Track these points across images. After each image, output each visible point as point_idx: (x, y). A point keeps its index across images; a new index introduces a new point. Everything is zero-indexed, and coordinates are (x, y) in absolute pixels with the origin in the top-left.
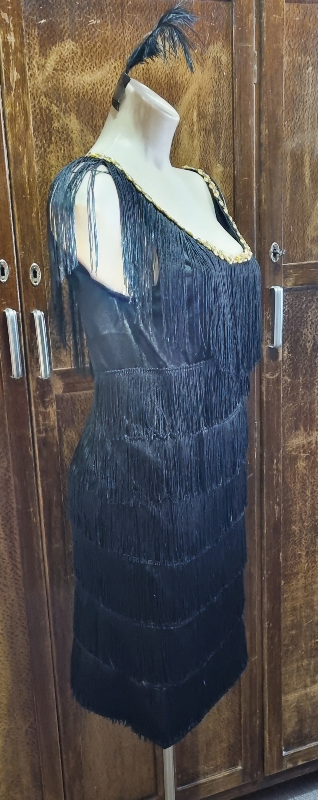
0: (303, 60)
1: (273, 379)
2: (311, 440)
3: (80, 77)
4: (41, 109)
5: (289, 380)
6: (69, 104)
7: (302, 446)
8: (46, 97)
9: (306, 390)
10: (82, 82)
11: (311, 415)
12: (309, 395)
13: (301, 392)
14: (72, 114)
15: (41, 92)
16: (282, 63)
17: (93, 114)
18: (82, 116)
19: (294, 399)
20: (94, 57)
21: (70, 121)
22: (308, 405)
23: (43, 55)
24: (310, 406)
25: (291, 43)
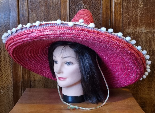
1: (118, 3)
2: (136, 31)
5: (126, 4)
7: (131, 33)
9: (134, 9)
11: (136, 20)
12: (135, 12)
13: (131, 10)
19: (128, 12)
22: (135, 16)
24: (136, 16)
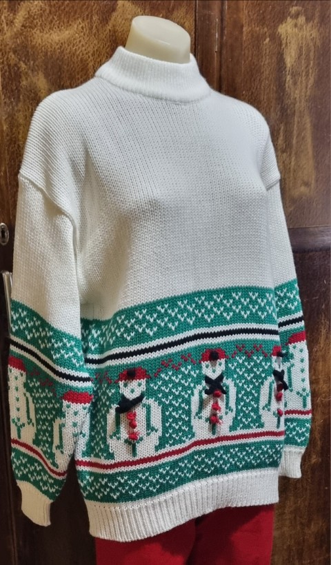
0: (262, 30)
3: (47, 35)
4: (9, 65)
6: (37, 63)
8: (14, 53)
10: (50, 41)
14: (40, 73)
15: (10, 49)
16: (241, 32)
17: (61, 73)
18: (49, 75)
20: (63, 16)
21: (38, 80)
23: (12, 10)
25: (250, 13)
